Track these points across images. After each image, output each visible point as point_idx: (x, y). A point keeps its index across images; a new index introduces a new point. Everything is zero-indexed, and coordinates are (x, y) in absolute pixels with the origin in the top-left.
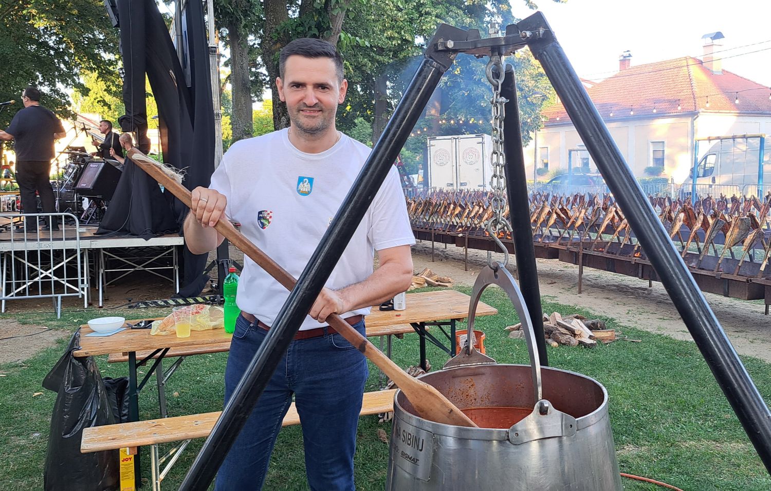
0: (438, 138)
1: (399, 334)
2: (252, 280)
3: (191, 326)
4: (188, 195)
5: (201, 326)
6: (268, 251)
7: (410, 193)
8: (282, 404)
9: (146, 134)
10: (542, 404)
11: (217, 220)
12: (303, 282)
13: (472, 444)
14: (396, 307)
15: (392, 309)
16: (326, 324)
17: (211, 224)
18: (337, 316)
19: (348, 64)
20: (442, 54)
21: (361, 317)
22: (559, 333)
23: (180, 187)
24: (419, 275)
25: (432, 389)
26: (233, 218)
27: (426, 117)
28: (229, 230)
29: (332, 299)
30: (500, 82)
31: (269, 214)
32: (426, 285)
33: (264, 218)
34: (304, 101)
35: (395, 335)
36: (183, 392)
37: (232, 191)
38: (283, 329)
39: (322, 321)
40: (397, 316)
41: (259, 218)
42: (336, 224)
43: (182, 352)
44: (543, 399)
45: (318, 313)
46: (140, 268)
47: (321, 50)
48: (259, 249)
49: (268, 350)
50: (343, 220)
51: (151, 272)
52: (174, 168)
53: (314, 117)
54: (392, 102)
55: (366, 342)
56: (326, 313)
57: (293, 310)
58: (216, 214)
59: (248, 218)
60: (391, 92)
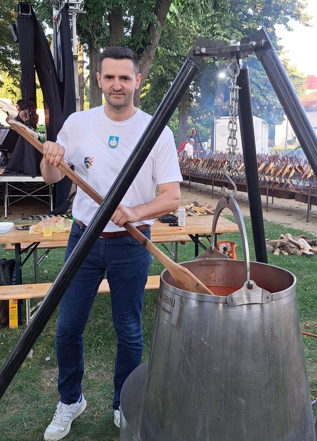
0: (221, 118)
1: (182, 242)
2: (81, 201)
3: (53, 229)
4: (41, 146)
5: (59, 230)
6: (90, 183)
7: (201, 154)
8: (98, 277)
9: (36, 111)
10: (249, 282)
11: (58, 162)
12: (107, 201)
13: (207, 305)
14: (179, 225)
15: (177, 225)
16: (123, 229)
17: (55, 164)
18: (130, 224)
19: (162, 67)
20: (199, 57)
21: (148, 226)
22: (289, 247)
23: (36, 141)
24: (202, 207)
25: (186, 270)
26: (70, 161)
27: (215, 104)
28: (66, 168)
29: (126, 213)
30: (236, 76)
31: (91, 159)
32: (206, 213)
33: (88, 162)
34: (113, 88)
35: (180, 242)
36: (50, 271)
37: (69, 145)
38: (93, 229)
39: (120, 226)
40: (179, 230)
41: (85, 162)
42: (127, 165)
43: (49, 246)
44: (250, 279)
45: (118, 221)
46: (29, 195)
47: (124, 54)
48: (84, 181)
49: (84, 242)
50: (132, 163)
51: (36, 198)
52: (33, 129)
53: (119, 98)
54: (193, 93)
55: (147, 240)
56: (123, 221)
57: (100, 218)
58: (58, 158)
59: (78, 162)
60: (192, 87)
